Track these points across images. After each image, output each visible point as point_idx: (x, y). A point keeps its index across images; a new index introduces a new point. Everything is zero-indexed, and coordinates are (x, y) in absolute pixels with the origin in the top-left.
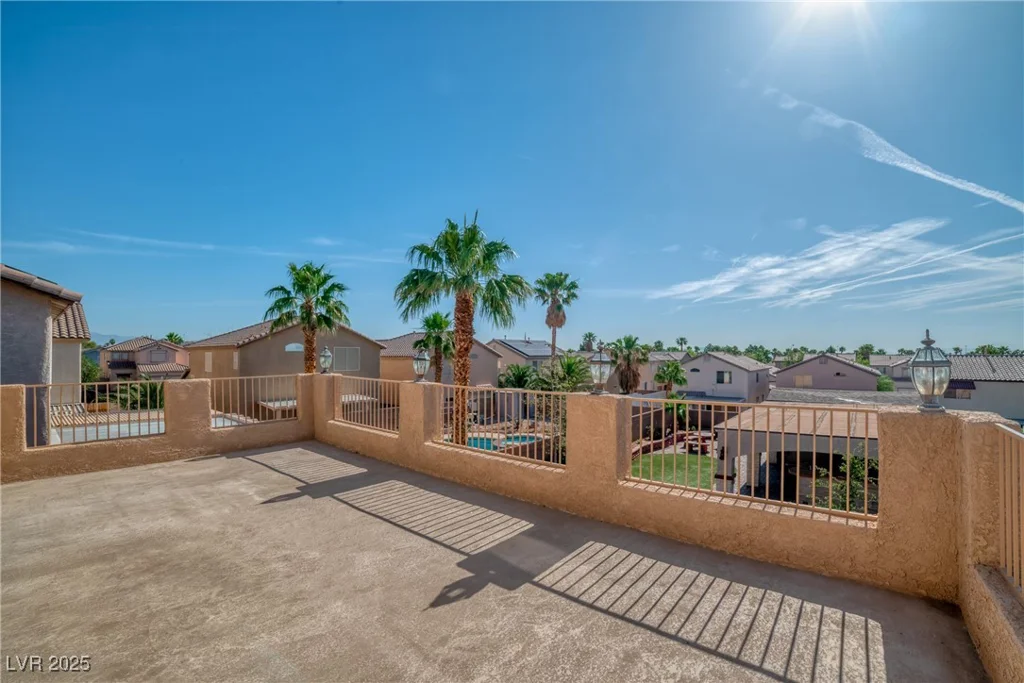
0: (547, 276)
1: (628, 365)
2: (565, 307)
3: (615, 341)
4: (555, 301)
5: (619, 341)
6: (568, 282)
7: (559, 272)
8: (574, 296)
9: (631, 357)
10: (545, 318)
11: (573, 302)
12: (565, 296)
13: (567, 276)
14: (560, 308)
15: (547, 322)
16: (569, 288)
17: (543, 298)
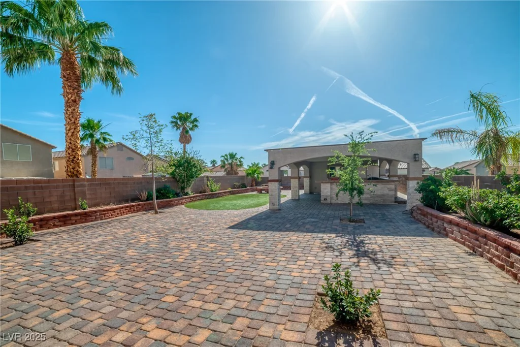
0: (179, 114)
1: (232, 167)
2: (190, 132)
3: (224, 155)
4: (184, 129)
5: (226, 155)
6: (192, 118)
7: (187, 112)
8: (196, 126)
9: (233, 164)
10: (179, 138)
11: (196, 130)
12: (191, 126)
13: (191, 114)
14: (187, 132)
15: (180, 141)
16: (192, 122)
17: (176, 127)
